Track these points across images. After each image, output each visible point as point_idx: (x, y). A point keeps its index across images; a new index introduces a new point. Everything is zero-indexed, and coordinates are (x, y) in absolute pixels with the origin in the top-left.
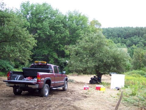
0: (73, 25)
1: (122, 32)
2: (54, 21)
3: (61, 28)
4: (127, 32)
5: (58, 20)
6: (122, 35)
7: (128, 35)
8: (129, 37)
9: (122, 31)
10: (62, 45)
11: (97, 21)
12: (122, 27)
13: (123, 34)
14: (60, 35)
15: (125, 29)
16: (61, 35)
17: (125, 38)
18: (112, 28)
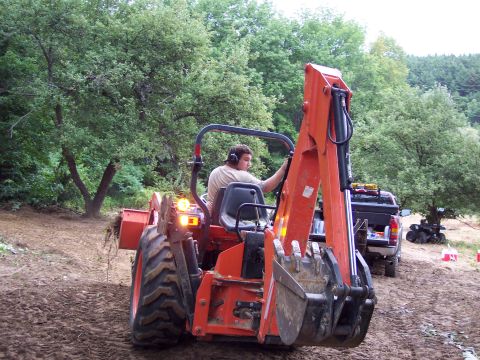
0: (320, 54)
1: (453, 73)
2: (263, 42)
3: (284, 64)
4: (473, 70)
5: (273, 38)
6: (453, 81)
7: (473, 83)
8: (477, 88)
9: (453, 70)
10: (285, 116)
11: (393, 41)
12: (453, 56)
13: (457, 78)
14: (281, 85)
15: (465, 63)
16: (284, 86)
17: (463, 94)
18: (419, 59)
